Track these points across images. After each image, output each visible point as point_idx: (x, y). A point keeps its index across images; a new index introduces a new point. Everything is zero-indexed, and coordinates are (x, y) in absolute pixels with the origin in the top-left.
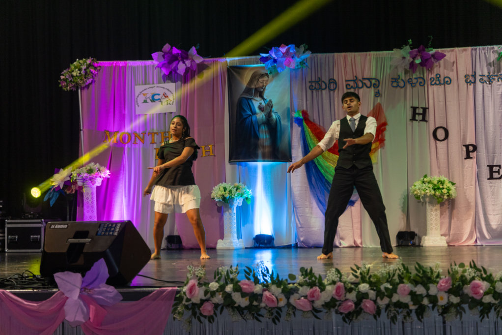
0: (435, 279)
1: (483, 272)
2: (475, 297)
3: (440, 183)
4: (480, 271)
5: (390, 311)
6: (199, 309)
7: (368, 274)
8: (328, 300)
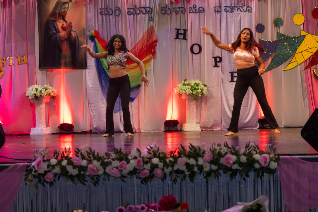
0: (202, 154)
1: (232, 150)
2: (228, 165)
3: (196, 85)
4: (230, 148)
5: (173, 176)
6: (43, 177)
7: (158, 152)
8: (132, 169)
